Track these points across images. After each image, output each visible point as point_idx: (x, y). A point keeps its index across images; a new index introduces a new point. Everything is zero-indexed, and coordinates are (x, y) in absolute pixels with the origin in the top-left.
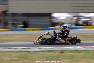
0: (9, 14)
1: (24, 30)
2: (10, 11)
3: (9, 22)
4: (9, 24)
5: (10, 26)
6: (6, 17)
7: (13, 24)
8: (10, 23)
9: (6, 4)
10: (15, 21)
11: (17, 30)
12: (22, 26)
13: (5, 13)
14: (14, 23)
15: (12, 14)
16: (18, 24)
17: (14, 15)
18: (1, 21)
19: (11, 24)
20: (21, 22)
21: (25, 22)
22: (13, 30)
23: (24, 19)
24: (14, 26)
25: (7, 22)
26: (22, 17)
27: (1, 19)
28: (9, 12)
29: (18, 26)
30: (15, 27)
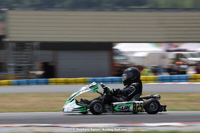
0: (10, 45)
1: (47, 83)
3: (9, 64)
4: (8, 69)
5: (11, 72)
6: (2, 52)
7: (19, 69)
8: (10, 67)
9: (2, 20)
10: (24, 62)
11: (28, 83)
12: (40, 73)
14: (20, 67)
15: (15, 44)
16: (31, 68)
17: (21, 46)
19: (13, 69)
20: (38, 65)
21: (50, 64)
22: (19, 84)
23: (47, 56)
24: (22, 73)
26: (39, 52)
28: (7, 40)
29: (31, 72)
30: (23, 75)
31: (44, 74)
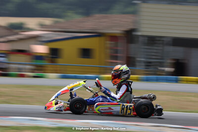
0: (141, 39)
1: (177, 81)
2: (143, 29)
3: (138, 59)
4: (137, 64)
5: (140, 67)
6: (132, 46)
7: (148, 64)
8: (140, 62)
9: (134, 13)
10: (154, 57)
11: (157, 80)
12: (172, 70)
13: (130, 35)
14: (150, 63)
15: (146, 38)
16: (162, 64)
17: (152, 40)
18: (119, 55)
19: (143, 64)
20: (168, 61)
21: (180, 61)
22: (147, 80)
23: (178, 52)
24: (151, 69)
25: (134, 58)
26: (172, 48)
27: (119, 48)
28: (139, 33)
29: (160, 68)
30: (152, 71)
31: (174, 72)
